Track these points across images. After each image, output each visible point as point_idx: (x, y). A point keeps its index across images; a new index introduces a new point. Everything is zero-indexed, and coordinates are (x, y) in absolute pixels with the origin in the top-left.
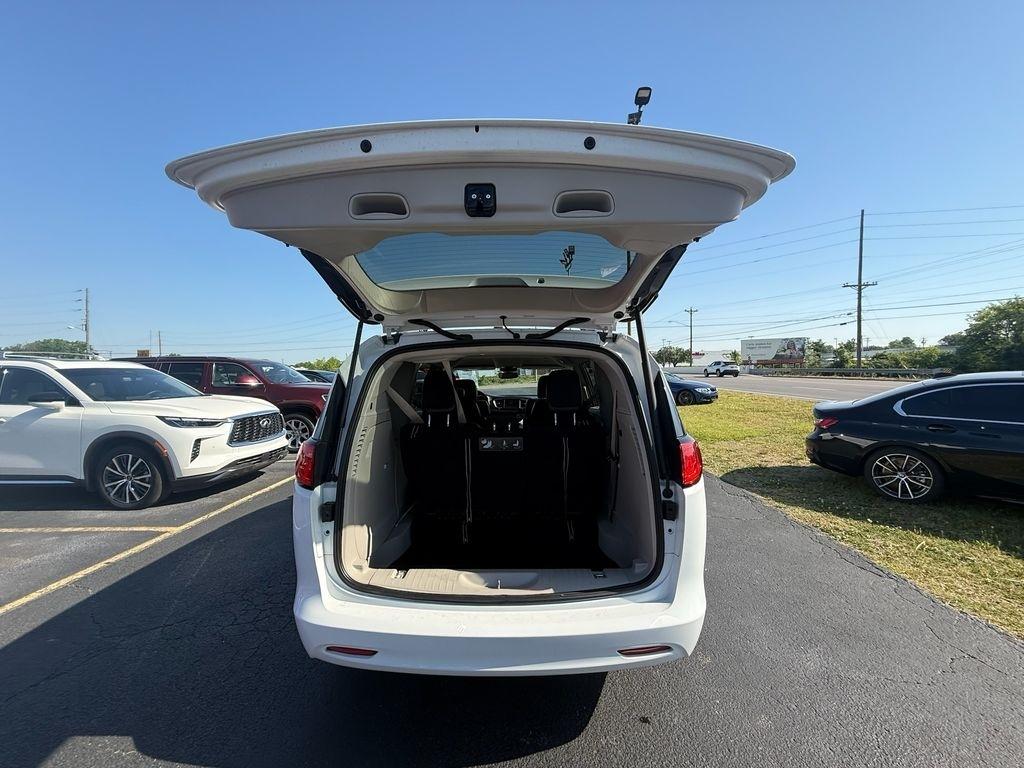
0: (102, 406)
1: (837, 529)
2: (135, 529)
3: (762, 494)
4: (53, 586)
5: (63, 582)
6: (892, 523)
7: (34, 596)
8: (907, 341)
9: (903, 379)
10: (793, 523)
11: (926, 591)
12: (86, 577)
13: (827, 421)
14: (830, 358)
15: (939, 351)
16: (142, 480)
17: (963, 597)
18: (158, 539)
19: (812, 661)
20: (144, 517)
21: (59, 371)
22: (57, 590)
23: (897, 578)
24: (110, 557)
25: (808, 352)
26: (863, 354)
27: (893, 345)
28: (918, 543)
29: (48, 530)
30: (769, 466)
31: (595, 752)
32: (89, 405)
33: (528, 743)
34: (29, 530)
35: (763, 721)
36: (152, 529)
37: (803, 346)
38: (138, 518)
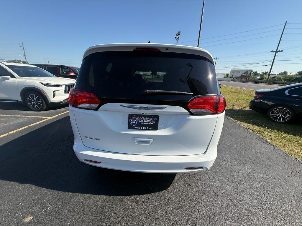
0: (22, 78)
1: (256, 130)
2: (38, 117)
3: (232, 118)
4: (12, 132)
5: (15, 131)
6: (274, 129)
7: (6, 134)
8: (285, 73)
9: (281, 85)
10: (241, 127)
11: (284, 151)
12: (22, 130)
13: (259, 96)
14: (258, 77)
15: (296, 76)
16: (39, 103)
17: (296, 153)
18: (45, 120)
19: (245, 170)
20: (41, 114)
21: (6, 66)
22: (13, 133)
23: (274, 146)
24: (30, 125)
25: (252, 75)
26: (270, 76)
27: (280, 74)
28: (282, 136)
29: (13, 116)
30: (235, 109)
31: (173, 193)
32: (18, 78)
33: (152, 189)
34: (7, 115)
35: (227, 188)
36: (43, 117)
37: (251, 73)
38: (39, 114)
